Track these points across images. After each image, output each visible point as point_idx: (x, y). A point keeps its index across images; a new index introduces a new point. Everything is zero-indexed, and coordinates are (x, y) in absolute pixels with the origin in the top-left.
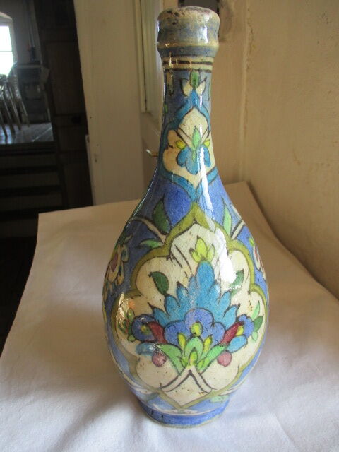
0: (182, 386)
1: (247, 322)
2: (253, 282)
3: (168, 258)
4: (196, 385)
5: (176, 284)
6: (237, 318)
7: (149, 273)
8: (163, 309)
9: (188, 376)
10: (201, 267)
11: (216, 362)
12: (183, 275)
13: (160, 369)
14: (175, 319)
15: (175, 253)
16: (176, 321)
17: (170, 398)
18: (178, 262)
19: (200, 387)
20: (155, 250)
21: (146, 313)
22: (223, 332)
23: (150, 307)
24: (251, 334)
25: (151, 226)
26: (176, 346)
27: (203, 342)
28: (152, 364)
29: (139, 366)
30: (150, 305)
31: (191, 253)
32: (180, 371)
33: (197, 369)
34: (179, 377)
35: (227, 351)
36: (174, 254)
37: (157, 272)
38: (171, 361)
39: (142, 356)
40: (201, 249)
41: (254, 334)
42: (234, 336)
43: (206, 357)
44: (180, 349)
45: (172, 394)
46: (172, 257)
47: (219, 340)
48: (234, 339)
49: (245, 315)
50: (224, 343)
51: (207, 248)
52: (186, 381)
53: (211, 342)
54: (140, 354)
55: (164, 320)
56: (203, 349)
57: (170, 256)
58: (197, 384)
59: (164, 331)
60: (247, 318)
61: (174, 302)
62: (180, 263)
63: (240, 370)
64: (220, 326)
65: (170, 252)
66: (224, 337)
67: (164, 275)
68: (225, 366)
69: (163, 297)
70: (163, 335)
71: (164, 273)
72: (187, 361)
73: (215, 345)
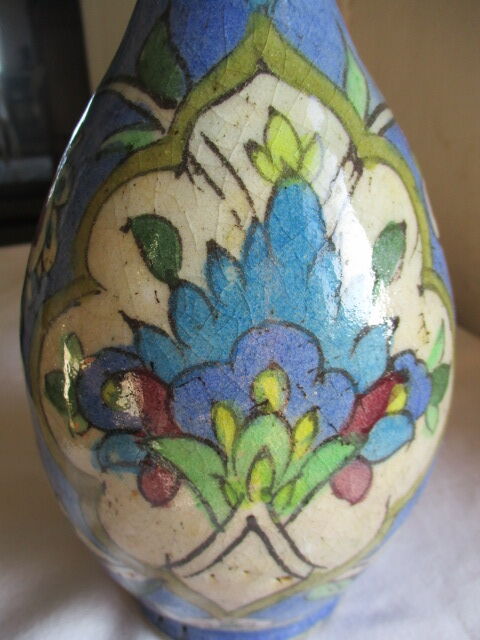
0: (229, 560)
1: (416, 374)
2: (429, 264)
3: (179, 170)
4: (270, 560)
5: (205, 247)
6: (391, 361)
7: (123, 223)
8: (167, 328)
9: (245, 533)
10: (281, 197)
11: (327, 490)
12: (225, 219)
13: (162, 512)
14: (202, 359)
15: (202, 155)
16: (206, 364)
17: (197, 593)
18: (211, 182)
19: (280, 562)
20: (140, 153)
21: (115, 344)
22: (349, 400)
23: (126, 326)
24: (424, 412)
25: (133, 94)
26: (208, 443)
27: (291, 430)
28: (140, 497)
29: (104, 506)
30: (127, 319)
31: (250, 156)
32: (220, 518)
33: (273, 514)
34: (220, 537)
35: (359, 457)
36: (199, 159)
37: (145, 217)
38: (194, 489)
39: (110, 477)
40: (282, 144)
41: (431, 411)
42: (381, 413)
43: (299, 476)
44: (220, 452)
45: (202, 583)
46: (191, 168)
47: (339, 425)
48: (382, 423)
49: (411, 352)
50: (353, 434)
51: (299, 142)
52: (238, 549)
53: (316, 431)
54: (104, 469)
55: (170, 362)
56: (292, 452)
57: (185, 166)
58: (272, 552)
59: (170, 396)
60: (418, 362)
61: (200, 303)
62: (218, 183)
63: (391, 513)
64: (343, 382)
65: (186, 154)
66: (352, 417)
67: (170, 223)
68: (353, 502)
69: (164, 291)
70: (168, 409)
71: (167, 217)
72: (241, 489)
73: (328, 441)
